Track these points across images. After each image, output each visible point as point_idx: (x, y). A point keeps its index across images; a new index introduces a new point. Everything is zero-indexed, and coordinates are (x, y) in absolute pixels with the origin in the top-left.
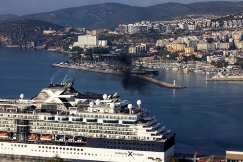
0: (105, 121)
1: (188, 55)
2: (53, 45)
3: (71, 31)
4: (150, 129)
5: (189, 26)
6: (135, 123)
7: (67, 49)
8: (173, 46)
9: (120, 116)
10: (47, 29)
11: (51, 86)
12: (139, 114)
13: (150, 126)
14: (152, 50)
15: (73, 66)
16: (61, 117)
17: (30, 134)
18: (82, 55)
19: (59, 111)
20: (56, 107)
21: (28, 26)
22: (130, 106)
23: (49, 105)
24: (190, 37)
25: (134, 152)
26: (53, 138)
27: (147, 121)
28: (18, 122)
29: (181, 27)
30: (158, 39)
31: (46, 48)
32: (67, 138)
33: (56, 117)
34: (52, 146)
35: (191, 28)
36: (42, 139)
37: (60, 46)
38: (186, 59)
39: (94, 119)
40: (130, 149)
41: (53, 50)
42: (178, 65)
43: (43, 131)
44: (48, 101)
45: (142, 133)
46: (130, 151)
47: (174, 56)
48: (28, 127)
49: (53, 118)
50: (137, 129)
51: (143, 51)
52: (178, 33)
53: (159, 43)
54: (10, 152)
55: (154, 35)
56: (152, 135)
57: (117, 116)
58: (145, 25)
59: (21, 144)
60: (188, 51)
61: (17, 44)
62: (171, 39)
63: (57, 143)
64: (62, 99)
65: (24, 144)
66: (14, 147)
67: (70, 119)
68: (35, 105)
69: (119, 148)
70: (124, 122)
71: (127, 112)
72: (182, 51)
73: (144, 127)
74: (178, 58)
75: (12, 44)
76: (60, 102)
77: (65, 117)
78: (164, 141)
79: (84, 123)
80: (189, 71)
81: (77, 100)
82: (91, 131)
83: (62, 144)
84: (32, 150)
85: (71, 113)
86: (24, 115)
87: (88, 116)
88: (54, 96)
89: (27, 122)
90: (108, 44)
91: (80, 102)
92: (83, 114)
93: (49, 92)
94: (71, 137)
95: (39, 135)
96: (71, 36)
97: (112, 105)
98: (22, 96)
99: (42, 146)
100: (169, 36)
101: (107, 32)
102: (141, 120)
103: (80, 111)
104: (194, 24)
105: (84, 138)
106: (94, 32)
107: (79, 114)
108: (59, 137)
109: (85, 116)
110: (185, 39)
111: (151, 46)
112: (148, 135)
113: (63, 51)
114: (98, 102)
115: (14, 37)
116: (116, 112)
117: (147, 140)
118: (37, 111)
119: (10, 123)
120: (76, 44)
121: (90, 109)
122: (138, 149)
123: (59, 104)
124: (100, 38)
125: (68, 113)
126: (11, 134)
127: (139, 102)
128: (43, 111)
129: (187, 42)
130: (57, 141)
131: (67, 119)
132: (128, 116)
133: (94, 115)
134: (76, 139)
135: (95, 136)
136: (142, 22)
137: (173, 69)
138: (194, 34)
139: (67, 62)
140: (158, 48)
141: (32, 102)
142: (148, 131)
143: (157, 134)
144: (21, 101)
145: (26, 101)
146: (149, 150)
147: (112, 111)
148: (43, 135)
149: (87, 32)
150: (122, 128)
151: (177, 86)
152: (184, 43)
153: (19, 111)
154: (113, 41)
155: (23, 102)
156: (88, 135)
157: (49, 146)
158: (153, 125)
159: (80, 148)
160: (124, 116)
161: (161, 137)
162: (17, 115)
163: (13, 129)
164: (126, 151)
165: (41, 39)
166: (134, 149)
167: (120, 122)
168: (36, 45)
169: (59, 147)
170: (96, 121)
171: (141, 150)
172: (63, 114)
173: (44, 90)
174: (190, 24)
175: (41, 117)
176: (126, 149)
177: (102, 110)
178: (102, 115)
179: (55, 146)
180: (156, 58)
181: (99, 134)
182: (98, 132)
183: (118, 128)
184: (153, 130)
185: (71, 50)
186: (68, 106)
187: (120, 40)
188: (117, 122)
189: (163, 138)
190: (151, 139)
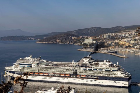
0: (105, 70)
1: (127, 46)
2: (76, 42)
3: (82, 37)
4: (123, 73)
5: (126, 35)
6: (117, 71)
7: (81, 44)
8: (121, 42)
9: (111, 68)
10: (74, 37)
11: (85, 57)
12: (118, 67)
13: (122, 72)
14: (113, 44)
15: (85, 50)
16: (89, 69)
17: (77, 75)
18: (88, 46)
19: (88, 66)
20: (87, 65)
21: (66, 36)
22: (115, 64)
23: (84, 64)
24: (127, 39)
25: (117, 81)
26: (86, 76)
27: (121, 70)
28: (73, 70)
29: (123, 35)
30: (115, 40)
31: (73, 44)
32: (91, 76)
33: (87, 69)
34: (86, 79)
35: (127, 35)
36: (82, 77)
37: (79, 43)
38: (127, 47)
39: (101, 69)
40: (115, 80)
41: (76, 44)
42: (124, 49)
43: (82, 74)
44: (84, 63)
45: (119, 74)
46: (115, 81)
47: (122, 46)
48: (77, 72)
49: (86, 69)
50: (117, 73)
51: (110, 44)
52: (122, 37)
53: (116, 41)
54: (70, 81)
55: (113, 38)
56: (123, 75)
57: (110, 68)
58: (109, 35)
59: (74, 79)
60: (127, 44)
61: (63, 42)
62: (120, 40)
63: (87, 78)
64: (89, 62)
65: (75, 79)
66: (71, 79)
67: (92, 69)
68: (79, 64)
69: (111, 80)
70: (113, 70)
71: (114, 67)
72: (124, 44)
73: (120, 72)
74: (123, 47)
75: (61, 43)
76: (88, 63)
77: (90, 69)
78: (128, 77)
79: (97, 71)
80: (128, 51)
81: (94, 62)
82: (100, 74)
83: (89, 78)
84: (78, 81)
85: (92, 67)
86: (75, 68)
87: (99, 68)
88: (86, 61)
89: (76, 70)
90: (96, 42)
91: (95, 63)
92: (97, 68)
93: (84, 59)
94: (93, 76)
95: (81, 75)
96: (82, 39)
97: (108, 64)
98: (73, 61)
99: (82, 79)
100: (119, 39)
101: (96, 37)
102: (119, 70)
103: (96, 66)
104: (128, 34)
105: (97, 76)
106: (91, 38)
107: (96, 67)
108: (88, 76)
109: (98, 68)
110: (126, 40)
111: (113, 42)
112: (122, 75)
113: (80, 45)
114: (102, 63)
115: (62, 40)
116: (109, 67)
117: (121, 77)
118: (80, 67)
119: (70, 71)
120: (85, 42)
121: (100, 66)
122: (118, 80)
123: (88, 64)
124: (93, 40)
125: (91, 67)
126: (71, 75)
127: (118, 63)
128: (82, 66)
129: (126, 41)
130: (88, 77)
131: (91, 69)
132: (114, 68)
133: (101, 68)
134: (95, 76)
135: (102, 76)
136: (108, 34)
137: (122, 51)
138: (128, 38)
139: (83, 49)
140: (116, 43)
141: (78, 63)
142: (122, 74)
143: (125, 75)
144: (73, 63)
145: (75, 63)
146: (122, 81)
147: (108, 66)
148: (82, 75)
149: (88, 38)
150: (112, 73)
151: (125, 57)
152: (125, 41)
153: (73, 67)
154: (98, 41)
155: (74, 63)
156: (99, 75)
157: (84, 79)
158: (124, 72)
159: (96, 80)
160: (113, 68)
161: (127, 76)
162: (73, 68)
163: (71, 73)
164: (114, 81)
165: (71, 41)
166: (117, 80)
167: (111, 70)
168: (70, 43)
169: (88, 79)
170: (102, 70)
171: (119, 81)
172: (90, 67)
173: (82, 59)
174: (127, 34)
175: (82, 68)
176: (114, 80)
177: (104, 66)
178: (104, 68)
179: (87, 79)
180: (115, 47)
181: (103, 75)
182: (103, 74)
183: (110, 72)
184: (124, 73)
185: (83, 44)
186: (91, 65)
187: (101, 41)
188: (110, 70)
189: (128, 76)
190: (123, 77)
